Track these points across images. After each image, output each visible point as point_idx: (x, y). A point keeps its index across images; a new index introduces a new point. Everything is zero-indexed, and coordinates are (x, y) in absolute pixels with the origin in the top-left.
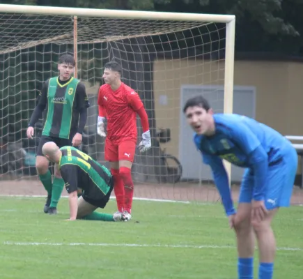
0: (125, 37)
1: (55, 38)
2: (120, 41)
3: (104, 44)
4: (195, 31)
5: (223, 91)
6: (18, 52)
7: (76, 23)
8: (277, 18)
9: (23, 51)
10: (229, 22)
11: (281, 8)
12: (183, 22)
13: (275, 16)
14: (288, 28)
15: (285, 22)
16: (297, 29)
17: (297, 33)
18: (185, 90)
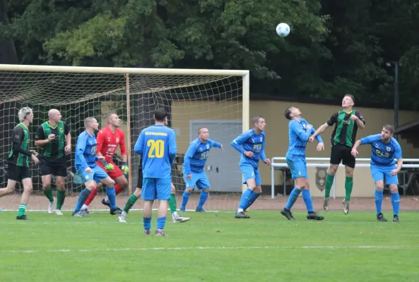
0: (166, 89)
1: (114, 91)
2: (163, 91)
3: (151, 94)
4: (219, 83)
5: (242, 124)
6: (86, 102)
7: (128, 78)
8: (264, 67)
9: (90, 101)
10: (244, 75)
11: (266, 60)
12: (211, 76)
13: (262, 66)
14: (272, 74)
15: (270, 70)
16: (278, 74)
17: (279, 77)
18: (193, 124)
